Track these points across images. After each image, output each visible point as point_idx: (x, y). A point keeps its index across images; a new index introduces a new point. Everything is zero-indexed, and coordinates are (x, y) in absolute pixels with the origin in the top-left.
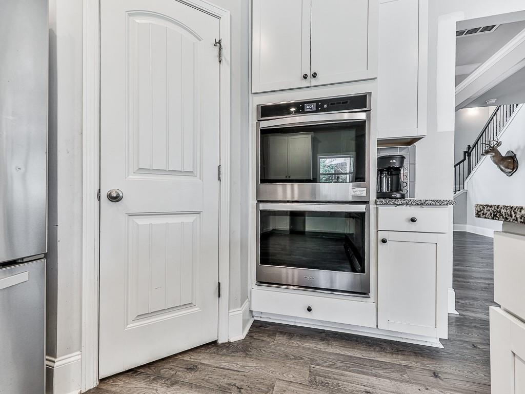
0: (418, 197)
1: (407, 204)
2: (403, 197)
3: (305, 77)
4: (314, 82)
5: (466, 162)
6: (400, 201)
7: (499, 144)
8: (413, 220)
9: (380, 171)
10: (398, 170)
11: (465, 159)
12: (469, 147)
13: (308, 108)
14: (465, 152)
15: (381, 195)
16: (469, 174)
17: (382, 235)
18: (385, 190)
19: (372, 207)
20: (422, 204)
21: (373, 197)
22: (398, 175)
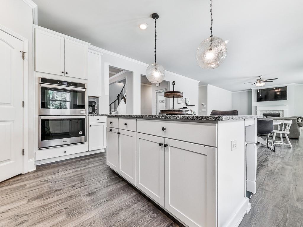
0: (100, 114)
1: (97, 115)
2: (96, 114)
3: (63, 72)
4: (66, 75)
5: (118, 100)
6: (95, 115)
7: (125, 96)
8: (98, 120)
9: (89, 106)
10: (94, 106)
11: (117, 99)
12: (118, 95)
13: (64, 83)
14: (117, 97)
15: (90, 113)
16: (119, 104)
17: (90, 124)
18: (90, 112)
19: (87, 116)
20: (100, 115)
21: (88, 113)
22: (94, 107)
